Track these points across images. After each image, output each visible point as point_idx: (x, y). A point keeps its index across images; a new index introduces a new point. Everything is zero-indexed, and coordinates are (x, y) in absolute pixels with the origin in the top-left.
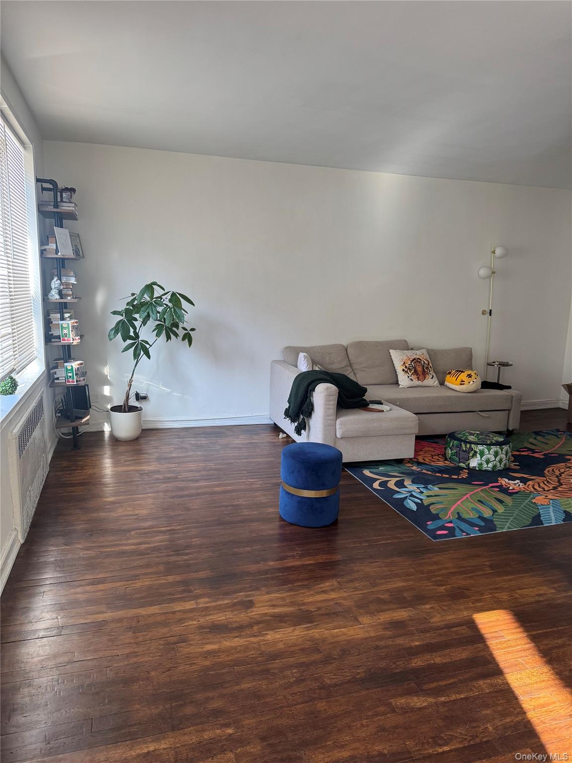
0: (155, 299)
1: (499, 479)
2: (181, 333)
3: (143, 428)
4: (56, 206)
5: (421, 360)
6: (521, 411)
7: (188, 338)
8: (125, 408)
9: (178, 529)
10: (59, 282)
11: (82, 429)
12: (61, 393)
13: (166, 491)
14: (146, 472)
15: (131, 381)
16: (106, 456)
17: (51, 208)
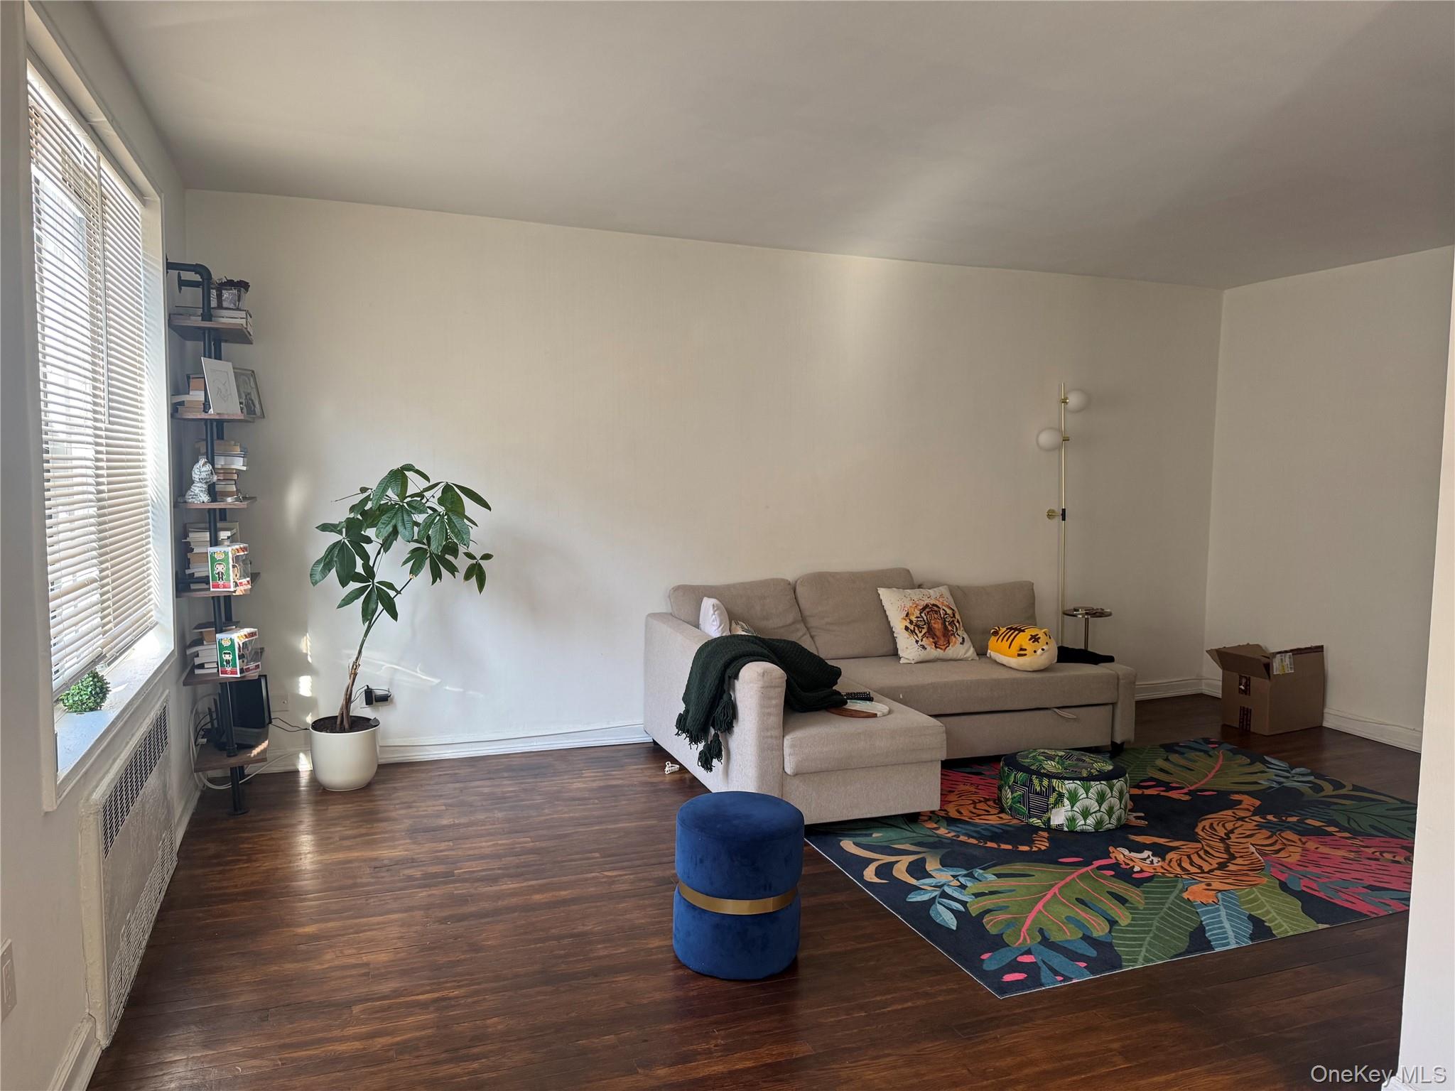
0: (409, 499)
1: (1111, 849)
2: (462, 563)
3: (382, 761)
4: (207, 316)
5: (939, 608)
6: (1137, 702)
7: (477, 573)
8: (343, 723)
9: (456, 997)
10: (209, 467)
11: (251, 770)
12: (209, 695)
13: (428, 907)
14: (386, 862)
15: (356, 665)
16: (303, 827)
17: (196, 321)
